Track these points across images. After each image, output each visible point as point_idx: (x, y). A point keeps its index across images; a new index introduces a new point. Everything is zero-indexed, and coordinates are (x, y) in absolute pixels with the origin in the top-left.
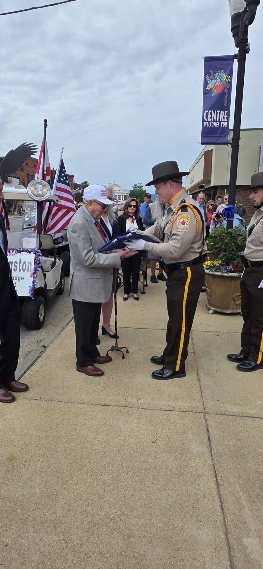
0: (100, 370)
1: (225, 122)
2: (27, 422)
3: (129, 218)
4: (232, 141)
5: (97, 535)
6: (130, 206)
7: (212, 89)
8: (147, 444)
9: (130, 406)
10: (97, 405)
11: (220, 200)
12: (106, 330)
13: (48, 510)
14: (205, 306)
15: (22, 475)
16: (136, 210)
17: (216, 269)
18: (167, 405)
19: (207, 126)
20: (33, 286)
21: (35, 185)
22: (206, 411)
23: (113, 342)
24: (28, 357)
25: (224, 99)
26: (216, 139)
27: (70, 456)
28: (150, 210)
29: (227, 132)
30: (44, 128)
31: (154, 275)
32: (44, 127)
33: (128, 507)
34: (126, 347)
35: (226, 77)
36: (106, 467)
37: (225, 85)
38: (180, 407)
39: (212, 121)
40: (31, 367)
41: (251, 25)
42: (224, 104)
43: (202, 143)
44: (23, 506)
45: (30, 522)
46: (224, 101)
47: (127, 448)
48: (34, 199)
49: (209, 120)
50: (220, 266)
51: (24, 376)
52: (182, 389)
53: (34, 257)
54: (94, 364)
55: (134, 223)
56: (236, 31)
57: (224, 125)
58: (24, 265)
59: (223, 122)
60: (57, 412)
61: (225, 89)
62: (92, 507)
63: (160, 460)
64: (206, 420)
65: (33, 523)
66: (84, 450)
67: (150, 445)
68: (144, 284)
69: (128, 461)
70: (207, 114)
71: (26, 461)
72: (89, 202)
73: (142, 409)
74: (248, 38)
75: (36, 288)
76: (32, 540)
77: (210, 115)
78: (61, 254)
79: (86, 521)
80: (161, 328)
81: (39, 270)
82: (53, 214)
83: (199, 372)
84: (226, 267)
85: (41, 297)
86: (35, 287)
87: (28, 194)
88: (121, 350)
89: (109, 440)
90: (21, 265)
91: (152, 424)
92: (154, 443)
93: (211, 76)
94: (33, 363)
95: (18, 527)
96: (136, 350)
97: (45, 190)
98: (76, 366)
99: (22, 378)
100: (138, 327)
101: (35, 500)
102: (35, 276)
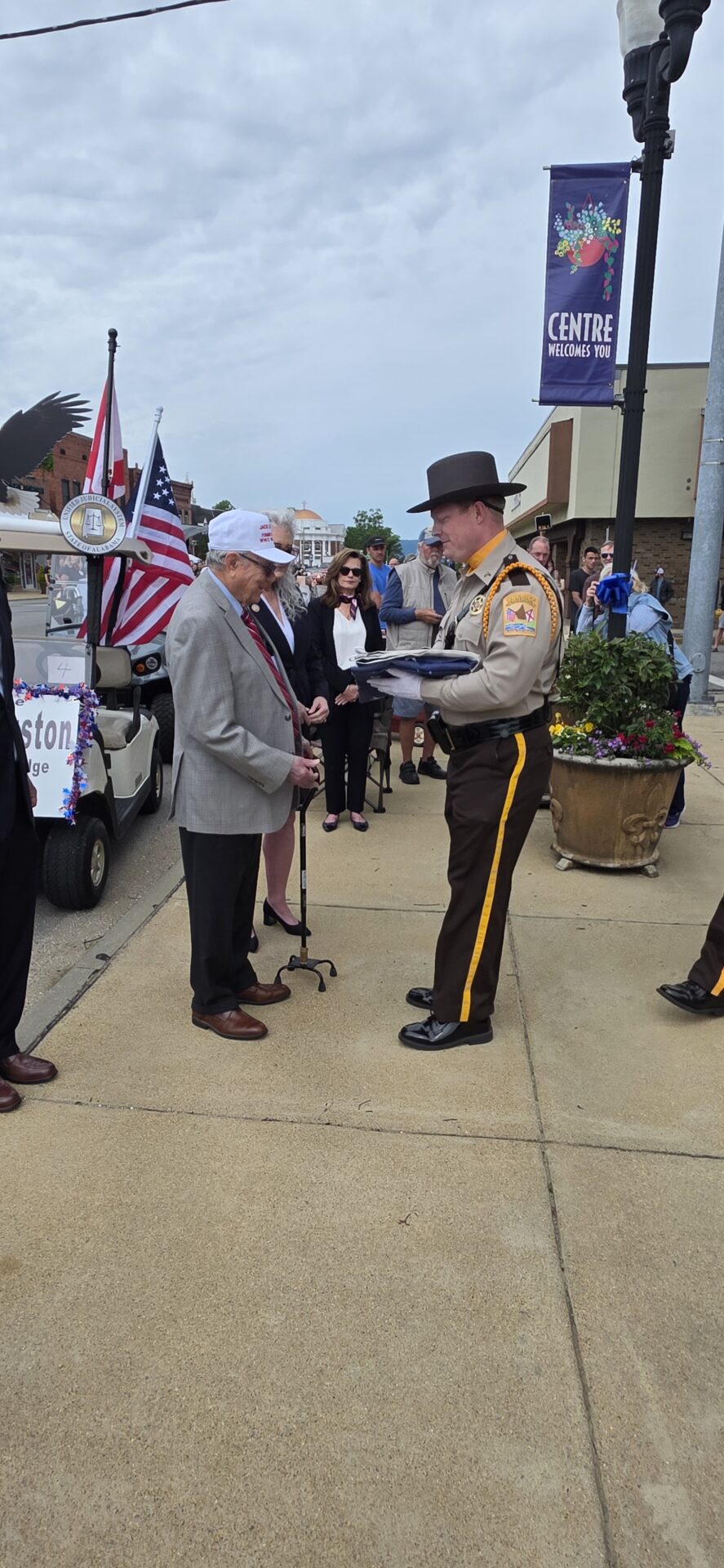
0: (257, 1023)
1: (608, 343)
2: (54, 1167)
3: (343, 604)
4: (625, 397)
5: (242, 1478)
6: (345, 571)
7: (570, 253)
8: (384, 1226)
9: (339, 1122)
10: (246, 1118)
11: (591, 558)
12: (276, 911)
13: (108, 1409)
14: (549, 846)
15: (37, 1311)
16: (360, 583)
17: (580, 748)
18: (440, 1120)
19: (557, 355)
20: (74, 788)
21: (82, 510)
22: (548, 1136)
23: (293, 945)
24: (58, 985)
25: (603, 283)
26: (581, 390)
27: (171, 1260)
28: (400, 583)
29: (611, 372)
30: (108, 353)
31: (411, 762)
32: (109, 350)
33: (329, 1400)
34: (330, 959)
35: (608, 222)
36: (269, 1290)
37: (606, 245)
38: (476, 1126)
39: (570, 342)
40: (67, 1013)
41: (677, 82)
42: (604, 297)
43: (543, 402)
44: (37, 1398)
45: (56, 1442)
46: (603, 289)
47: (329, 1239)
48: (81, 549)
49: (561, 339)
50: (590, 739)
51: (45, 1039)
52: (482, 1076)
53: (78, 708)
54: (241, 1006)
55: (354, 618)
56: (637, 98)
57: (602, 352)
58: (51, 730)
59: (600, 344)
60: (137, 1139)
61: (606, 254)
62: (229, 1401)
63: (419, 1271)
64: (546, 1162)
65: (65, 1445)
66: (210, 1244)
67: (391, 1231)
68: (380, 785)
69: (332, 1275)
70: (557, 321)
71: (49, 1274)
72: (229, 559)
73: (372, 1130)
74: (669, 116)
75: (82, 795)
76: (60, 1493)
77: (566, 324)
78: (155, 702)
79: (213, 1439)
80: (429, 908)
81: (91, 746)
82: (132, 590)
83: (528, 1031)
84: (606, 740)
85: (95, 820)
86: (79, 793)
87: (62, 535)
88: (315, 968)
89: (279, 1218)
90: (43, 731)
91: (399, 1171)
92: (404, 1224)
93: (568, 219)
94: (72, 1001)
95: (23, 1456)
96: (356, 967)
97: (110, 524)
98: (190, 1011)
99: (39, 1045)
100: (364, 905)
101: (73, 1384)
102: (80, 761)
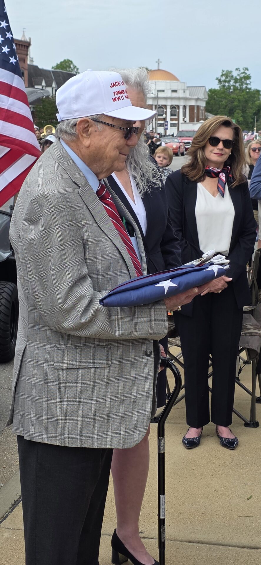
3: (208, 179)
6: (215, 141)
12: (127, 547)
55: (223, 195)
68: (253, 394)
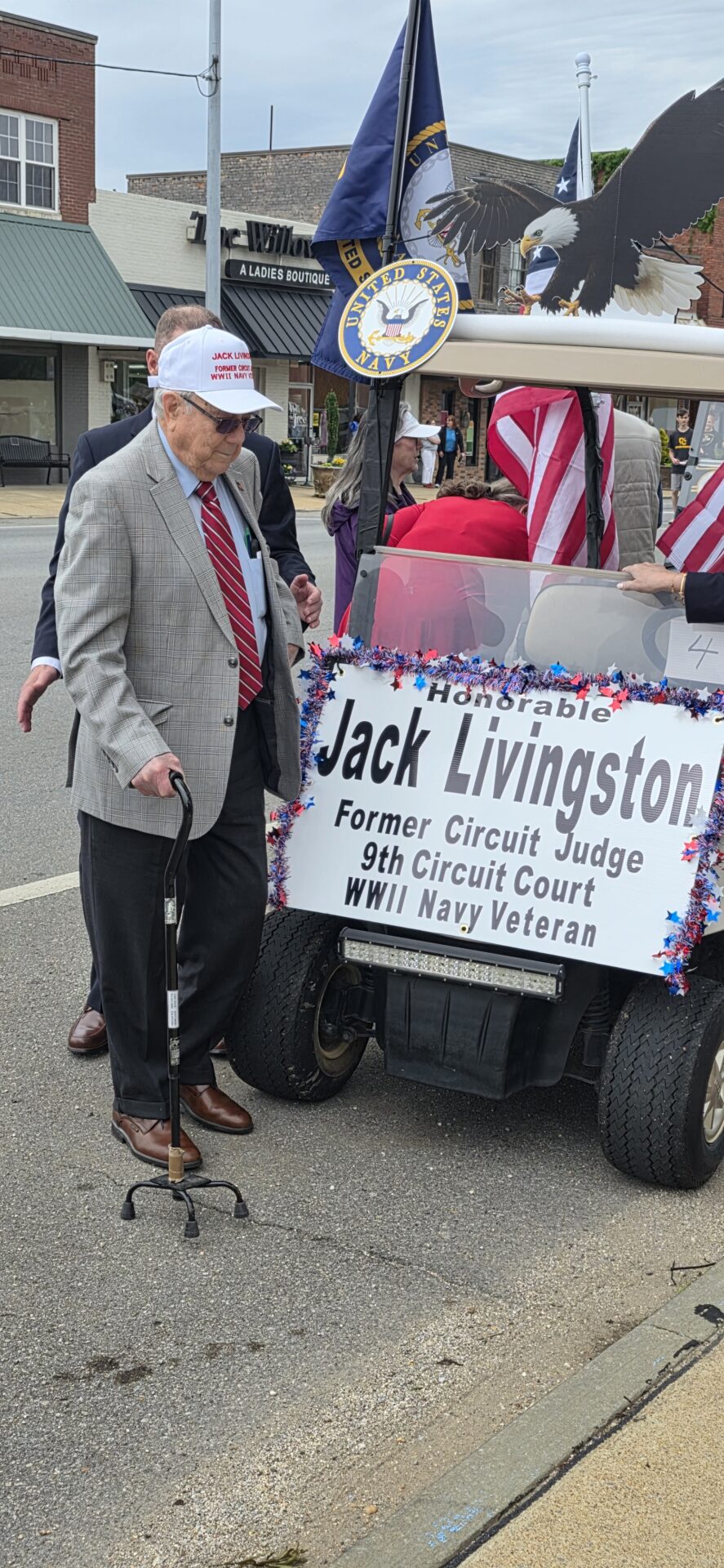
20: (692, 914)
58: (658, 780)
86: (702, 927)
90: (640, 781)
94: (631, 1403)
102: (712, 858)
